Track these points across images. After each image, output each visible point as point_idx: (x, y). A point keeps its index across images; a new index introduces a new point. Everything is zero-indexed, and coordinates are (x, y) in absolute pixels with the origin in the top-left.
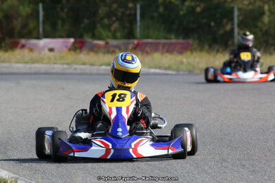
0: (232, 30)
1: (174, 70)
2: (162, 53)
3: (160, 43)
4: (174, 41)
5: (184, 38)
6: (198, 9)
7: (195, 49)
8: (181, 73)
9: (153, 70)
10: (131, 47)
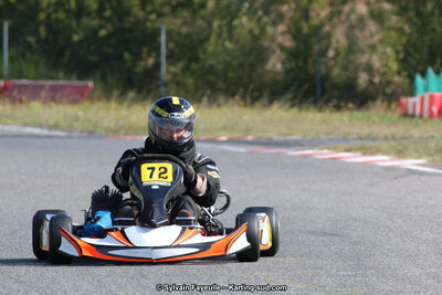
0: (157, 66)
1: (62, 130)
2: (45, 102)
3: (42, 87)
4: (62, 82)
5: (80, 78)
6: (103, 33)
7: (99, 99)
8: (75, 134)
9: (29, 130)
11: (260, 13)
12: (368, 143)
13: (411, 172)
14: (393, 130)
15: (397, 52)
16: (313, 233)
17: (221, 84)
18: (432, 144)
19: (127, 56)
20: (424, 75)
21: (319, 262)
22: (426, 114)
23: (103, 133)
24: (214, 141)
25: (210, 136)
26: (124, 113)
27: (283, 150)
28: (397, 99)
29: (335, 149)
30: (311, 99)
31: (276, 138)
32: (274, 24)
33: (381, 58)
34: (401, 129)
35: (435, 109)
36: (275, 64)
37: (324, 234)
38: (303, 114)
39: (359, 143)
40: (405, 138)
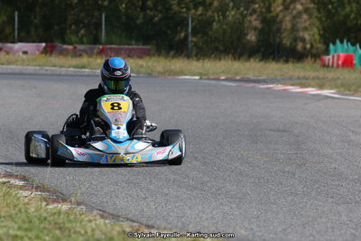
0: (186, 37)
1: (134, 72)
3: (122, 49)
4: (134, 47)
5: (143, 45)
6: (157, 19)
7: (154, 55)
8: (141, 75)
10: (95, 51)
11: (242, 9)
12: (304, 81)
13: (327, 97)
14: (317, 74)
15: (319, 31)
16: (273, 130)
17: (221, 48)
18: (339, 82)
19: (169, 32)
20: (334, 44)
21: (276, 146)
22: (335, 65)
23: (156, 74)
24: (218, 79)
25: (216, 77)
26: (168, 63)
27: (256, 85)
28: (319, 57)
29: (286, 84)
30: (272, 57)
31: (252, 78)
32: (251, 15)
33: (310, 34)
34: (322, 73)
35: (340, 62)
36: (252, 37)
37: (279, 131)
38: (267, 65)
39: (298, 81)
40: (323, 78)
